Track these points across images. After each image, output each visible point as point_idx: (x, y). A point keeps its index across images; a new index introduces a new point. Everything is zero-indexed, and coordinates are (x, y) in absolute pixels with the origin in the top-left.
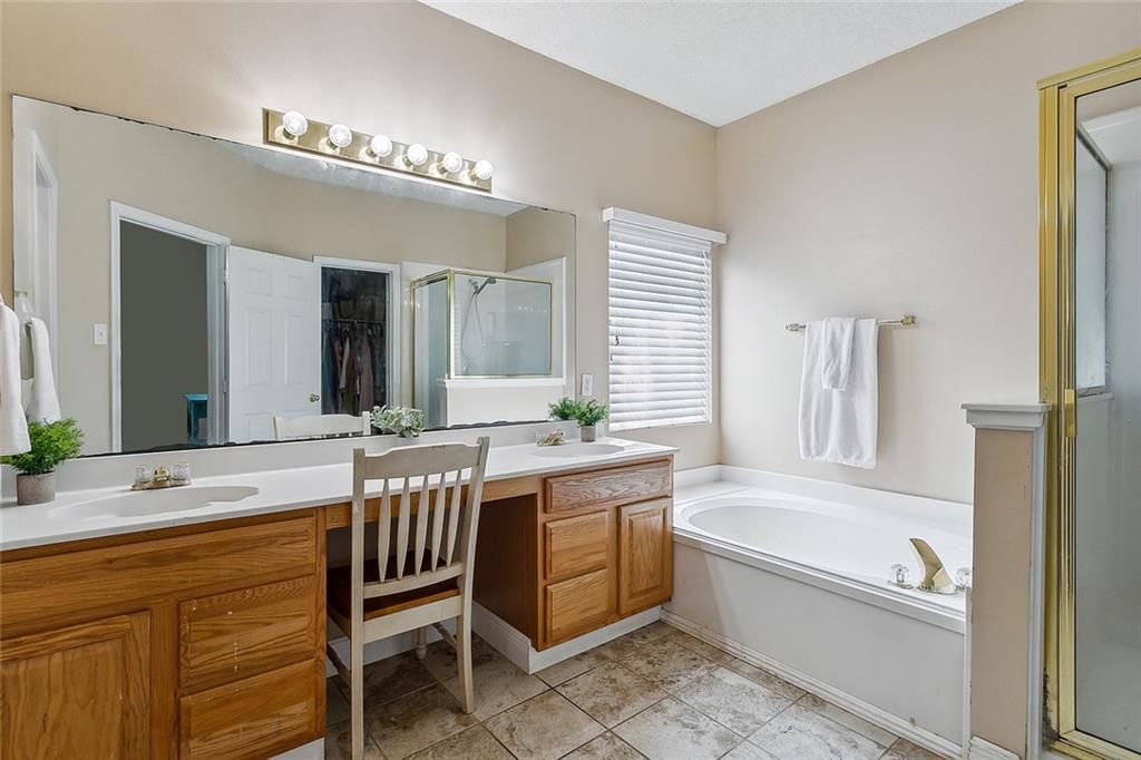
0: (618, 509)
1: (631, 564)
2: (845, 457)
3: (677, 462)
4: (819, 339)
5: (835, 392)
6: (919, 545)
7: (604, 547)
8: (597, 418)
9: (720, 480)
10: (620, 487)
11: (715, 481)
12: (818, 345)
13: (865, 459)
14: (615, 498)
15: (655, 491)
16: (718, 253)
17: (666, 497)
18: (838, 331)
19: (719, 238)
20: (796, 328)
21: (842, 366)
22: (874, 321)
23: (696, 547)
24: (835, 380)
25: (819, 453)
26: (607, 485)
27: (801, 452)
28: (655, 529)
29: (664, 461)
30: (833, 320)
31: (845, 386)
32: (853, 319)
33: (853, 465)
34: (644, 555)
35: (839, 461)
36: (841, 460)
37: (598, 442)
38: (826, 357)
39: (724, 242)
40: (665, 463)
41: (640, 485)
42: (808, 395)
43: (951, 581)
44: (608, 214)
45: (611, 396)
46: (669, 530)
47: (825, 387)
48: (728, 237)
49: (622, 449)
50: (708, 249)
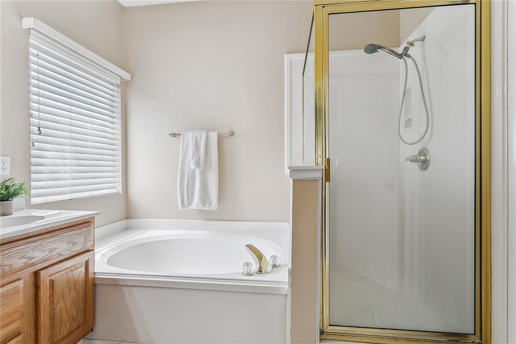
0: (36, 274)
1: (52, 318)
2: (203, 205)
3: (97, 222)
4: (188, 142)
5: (197, 171)
6: (250, 247)
7: (18, 315)
8: (15, 194)
9: (127, 229)
10: (38, 253)
11: (124, 230)
12: (188, 145)
13: (213, 206)
14: (33, 265)
15: (77, 249)
16: (125, 86)
17: (88, 251)
18: (199, 138)
19: (127, 76)
20: (174, 135)
21: (201, 156)
22: (216, 133)
23: (115, 284)
24: (198, 164)
25: (189, 205)
26: (22, 254)
27: (179, 205)
28: (78, 280)
29: (85, 224)
30: (196, 131)
31: (202, 167)
32: (206, 131)
33: (207, 209)
34: (66, 306)
35: (200, 209)
36: (201, 207)
37: (16, 215)
38: (193, 151)
39: (130, 80)
40: (87, 224)
41: (61, 246)
42: (182, 172)
43: (269, 264)
44: (28, 22)
45: (33, 176)
46: (91, 276)
47: (193, 168)
48: (132, 77)
49: (43, 218)
50: (119, 83)
